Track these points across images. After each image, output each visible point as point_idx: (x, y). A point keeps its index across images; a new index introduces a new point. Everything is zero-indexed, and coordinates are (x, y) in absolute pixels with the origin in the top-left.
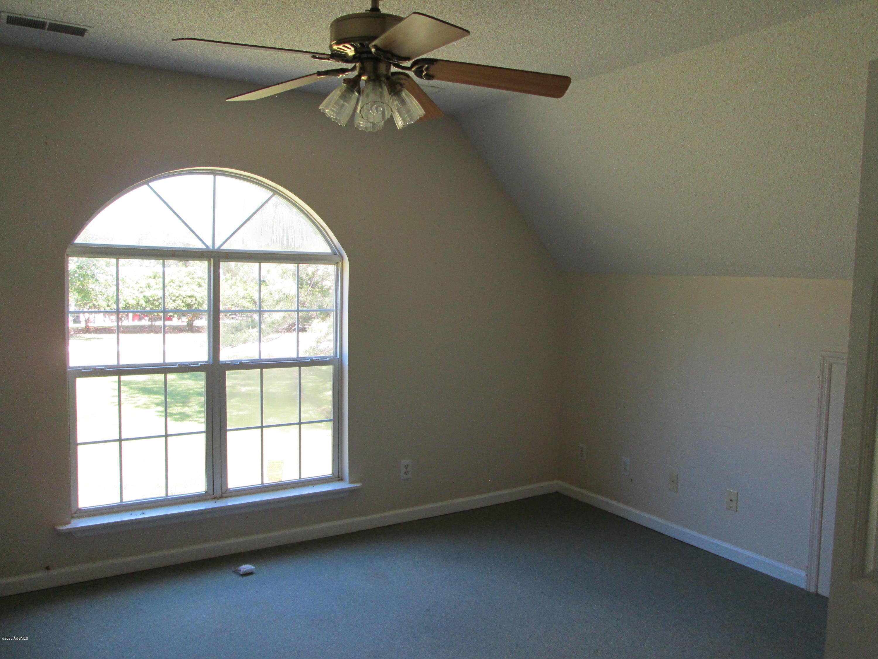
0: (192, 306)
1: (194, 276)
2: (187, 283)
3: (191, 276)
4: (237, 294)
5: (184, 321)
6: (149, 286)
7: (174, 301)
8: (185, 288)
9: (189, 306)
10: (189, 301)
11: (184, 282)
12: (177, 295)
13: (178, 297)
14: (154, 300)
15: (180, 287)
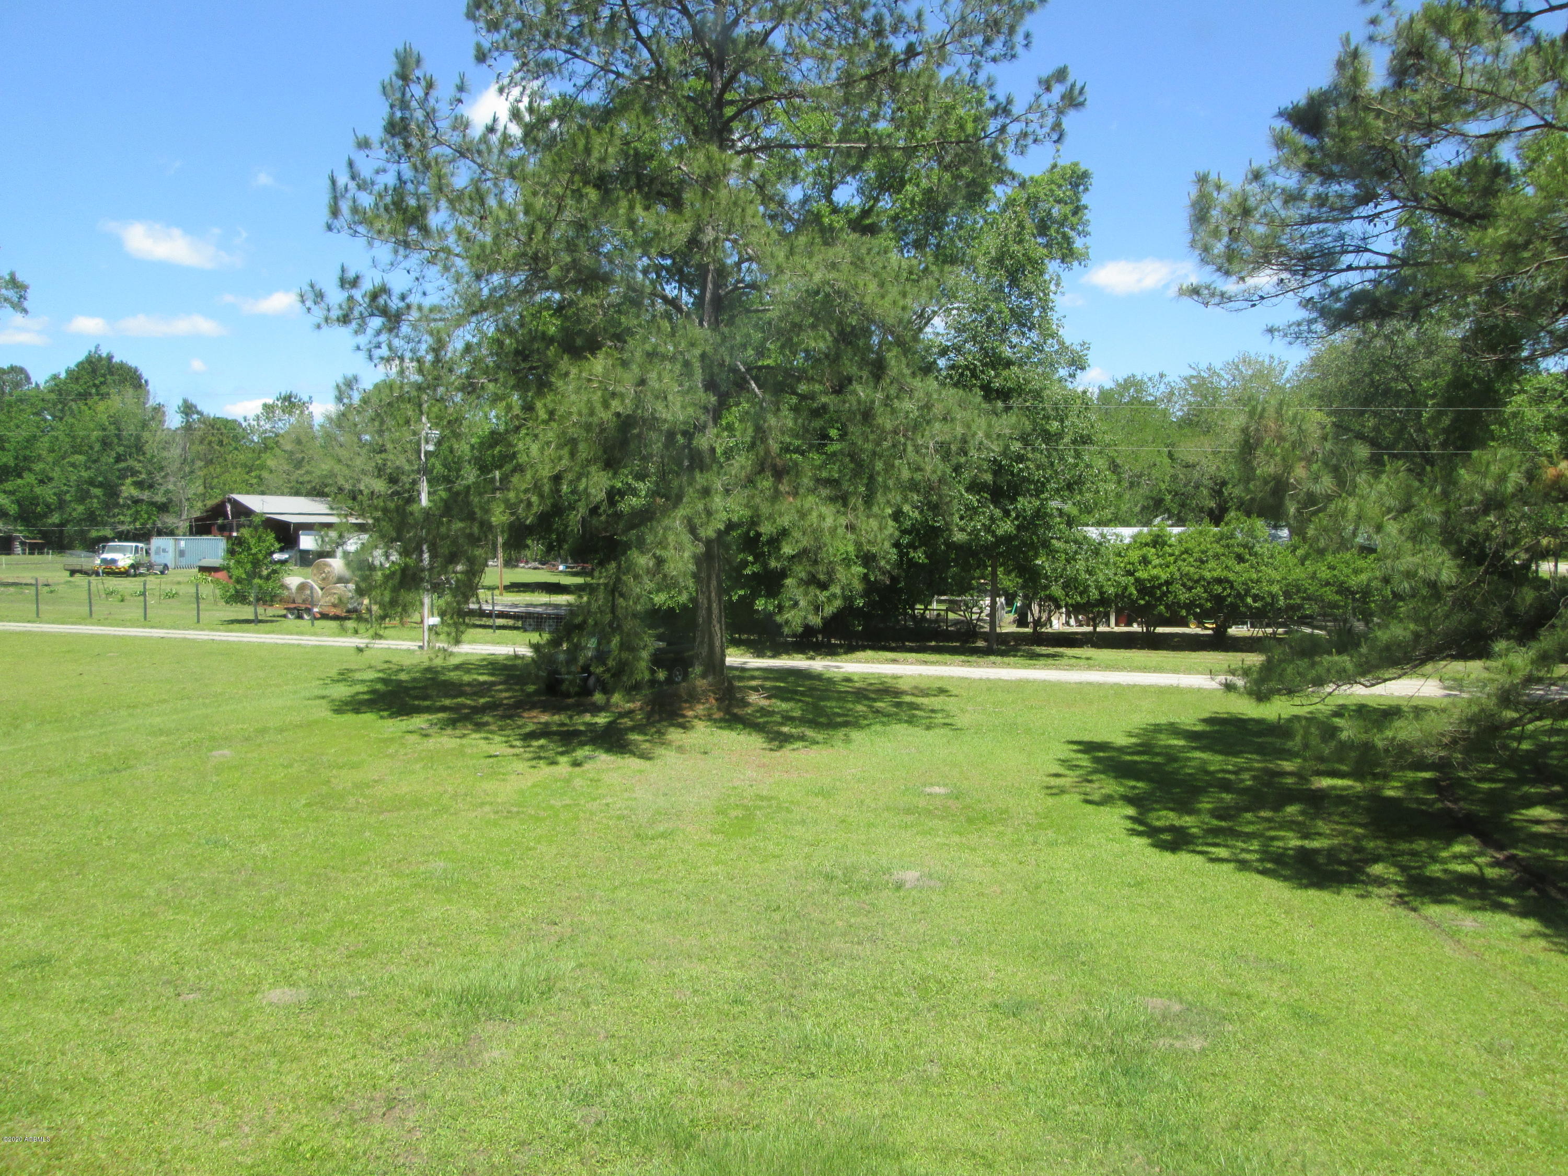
0: (1224, 599)
1: (1231, 542)
2: (1217, 556)
3: (1223, 542)
4: (1313, 576)
5: (1208, 629)
6: (1145, 561)
7: (1190, 589)
8: (1212, 564)
9: (1218, 600)
10: (1218, 589)
11: (1210, 553)
12: (1196, 577)
13: (1197, 581)
14: (1153, 587)
15: (1202, 562)
